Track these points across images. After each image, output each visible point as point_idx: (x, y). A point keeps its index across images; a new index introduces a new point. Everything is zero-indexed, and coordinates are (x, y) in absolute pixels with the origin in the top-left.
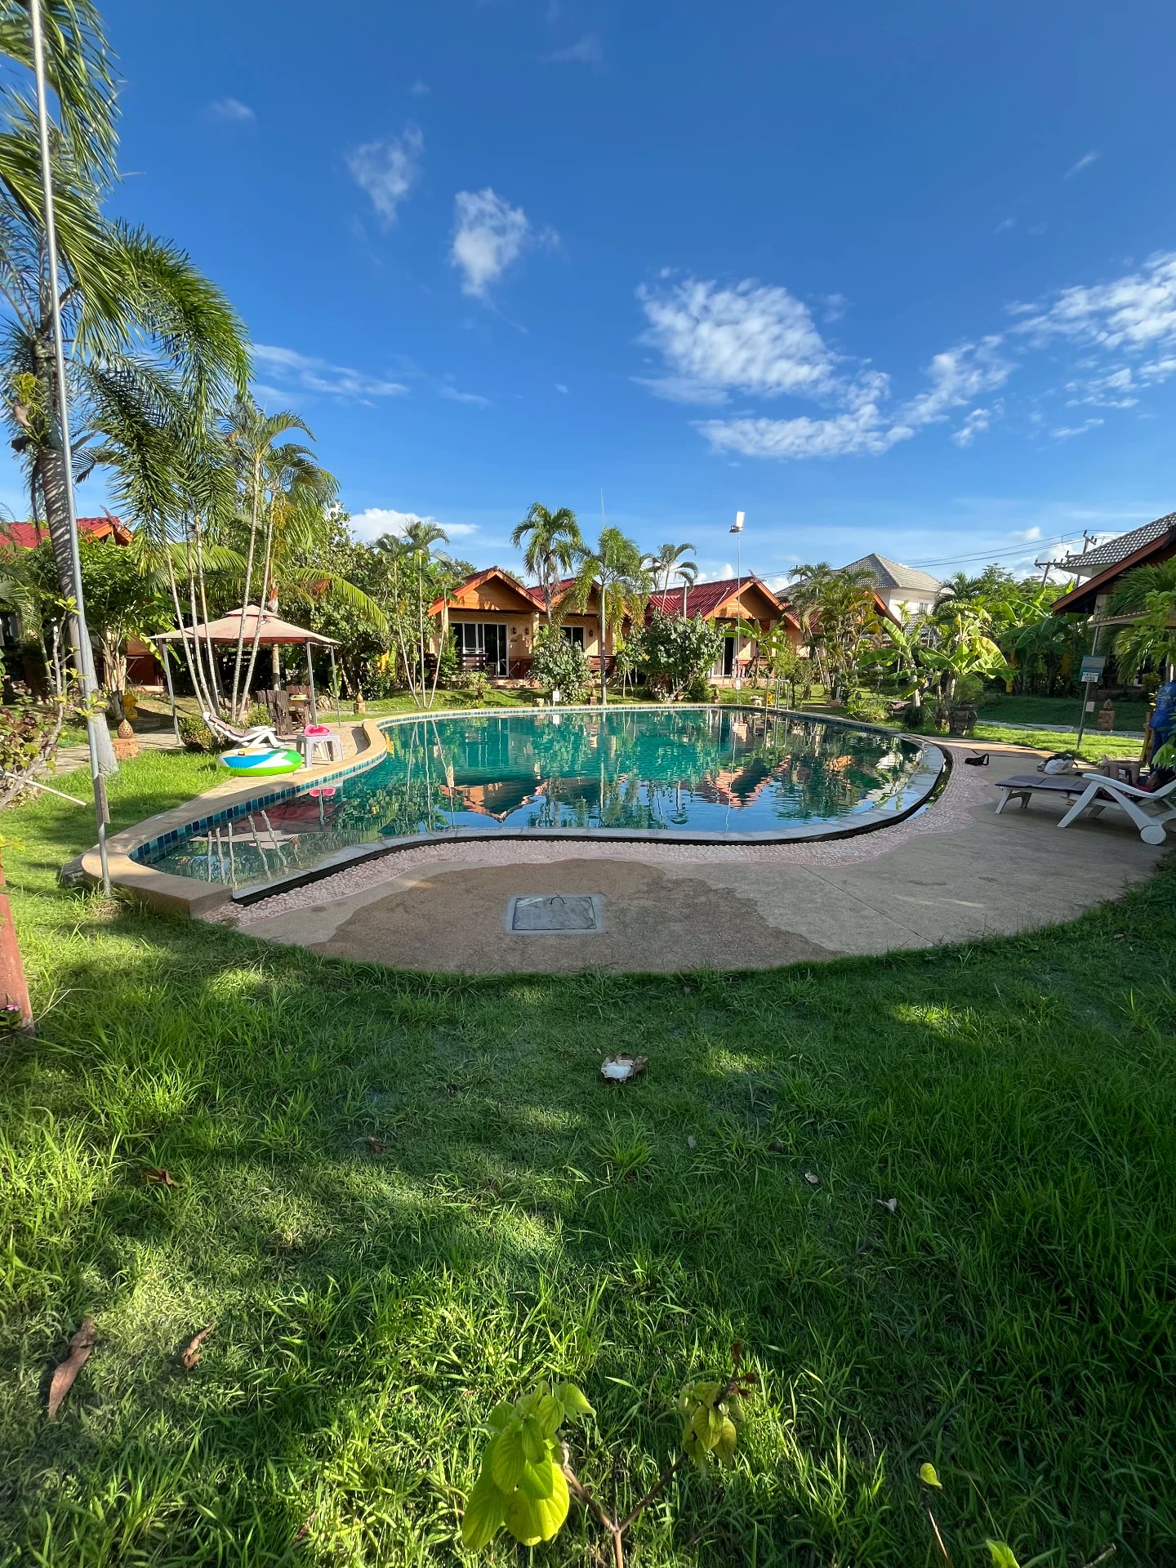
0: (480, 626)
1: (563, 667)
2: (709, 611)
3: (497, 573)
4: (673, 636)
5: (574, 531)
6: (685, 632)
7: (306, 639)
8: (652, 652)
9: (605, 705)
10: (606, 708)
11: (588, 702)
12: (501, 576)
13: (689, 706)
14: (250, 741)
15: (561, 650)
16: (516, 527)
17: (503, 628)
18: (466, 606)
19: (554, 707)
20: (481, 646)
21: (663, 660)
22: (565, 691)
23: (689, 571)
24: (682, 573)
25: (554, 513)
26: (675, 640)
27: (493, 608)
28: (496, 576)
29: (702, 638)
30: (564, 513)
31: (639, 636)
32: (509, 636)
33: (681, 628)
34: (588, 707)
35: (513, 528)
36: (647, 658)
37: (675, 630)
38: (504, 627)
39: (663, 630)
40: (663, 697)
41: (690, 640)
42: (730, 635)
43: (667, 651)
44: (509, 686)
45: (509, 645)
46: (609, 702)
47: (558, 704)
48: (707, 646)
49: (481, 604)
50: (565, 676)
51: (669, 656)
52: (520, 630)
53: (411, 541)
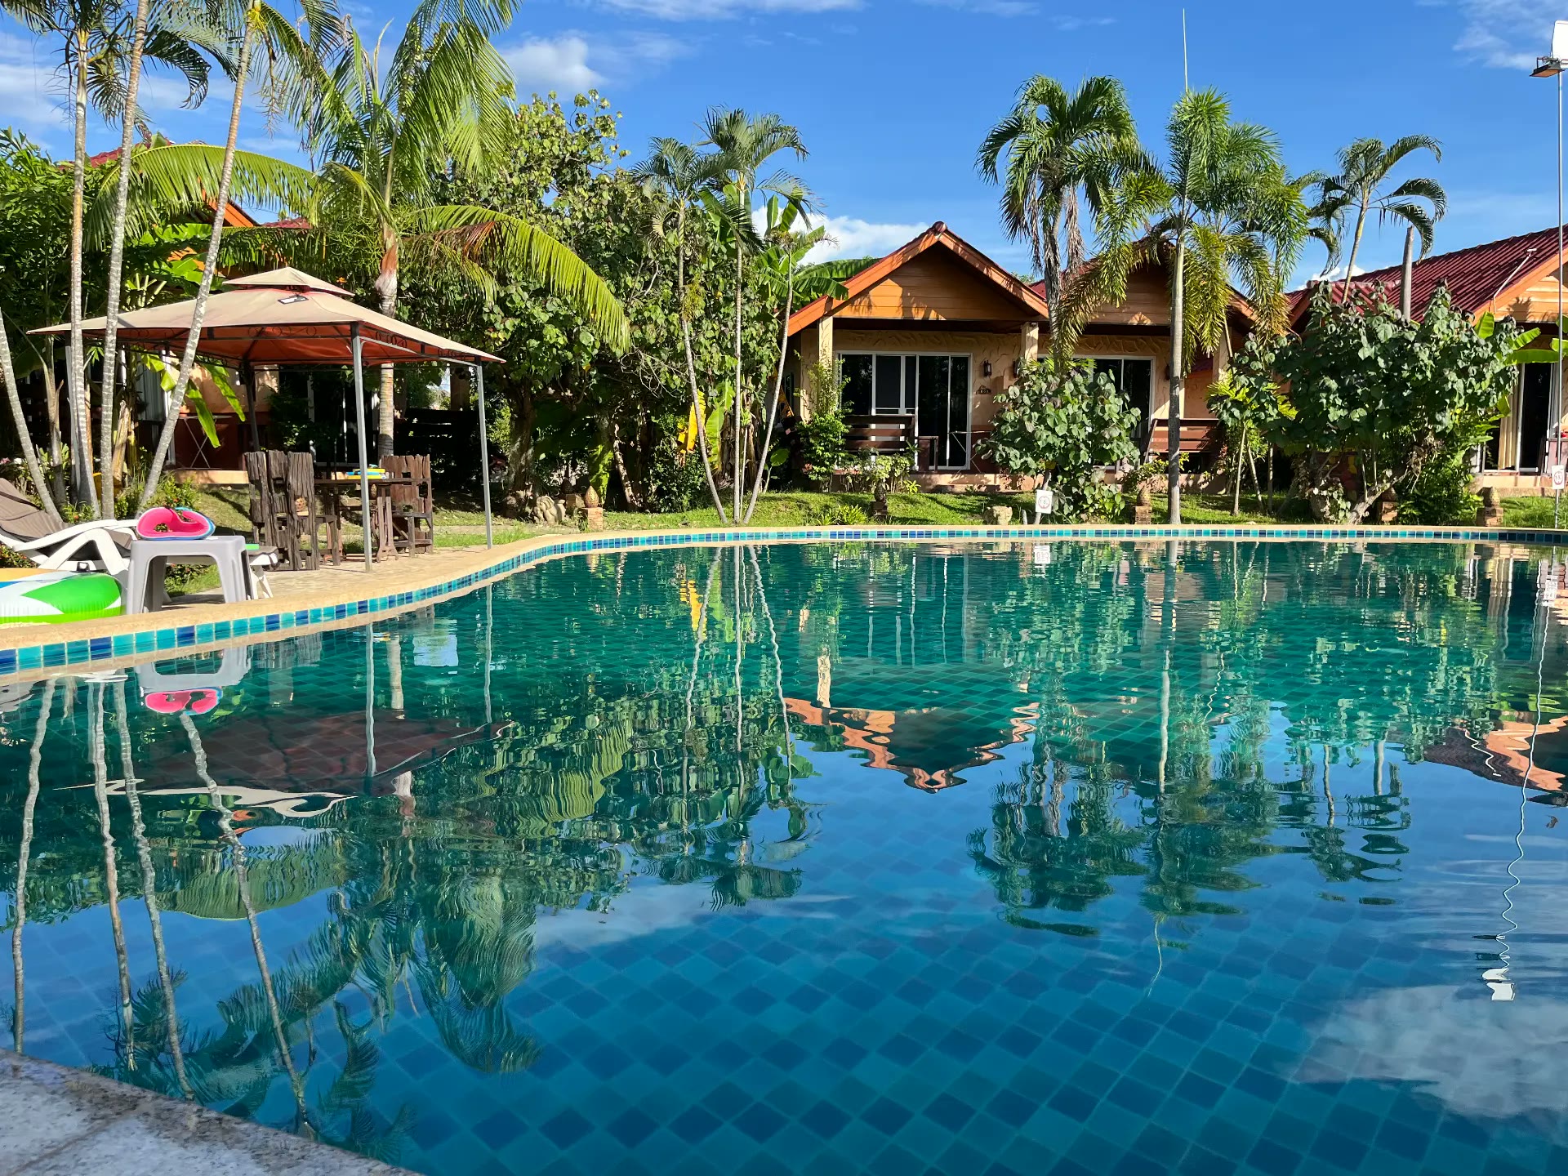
0: (910, 361)
1: (1061, 430)
2: (1480, 302)
3: (942, 238)
4: (1366, 352)
5: (1117, 124)
6: (1399, 341)
7: (355, 326)
8: (1304, 398)
9: (1176, 525)
10: (1179, 533)
11: (1128, 516)
12: (950, 244)
13: (1406, 534)
14: (47, 551)
15: (1060, 391)
16: (988, 133)
17: (961, 364)
18: (877, 314)
19: (1037, 526)
20: (910, 403)
21: (1334, 414)
22: (1067, 491)
23: (1423, 204)
24: (1402, 210)
25: (1072, 94)
26: (1371, 362)
27: (933, 316)
28: (939, 243)
29: (1450, 354)
30: (1098, 90)
31: (1271, 357)
32: (974, 382)
33: (1386, 331)
34: (1126, 527)
35: (982, 137)
36: (1292, 414)
37: (1372, 337)
38: (963, 362)
39: (1336, 337)
40: (1335, 509)
41: (1414, 358)
42: (1537, 356)
43: (1346, 393)
44: (960, 488)
45: (974, 402)
46: (1185, 520)
47: (1045, 519)
48: (1463, 373)
49: (906, 308)
50: (1066, 451)
51: (1352, 403)
52: (1000, 367)
53: (715, 149)
